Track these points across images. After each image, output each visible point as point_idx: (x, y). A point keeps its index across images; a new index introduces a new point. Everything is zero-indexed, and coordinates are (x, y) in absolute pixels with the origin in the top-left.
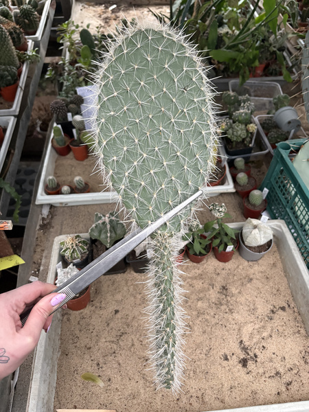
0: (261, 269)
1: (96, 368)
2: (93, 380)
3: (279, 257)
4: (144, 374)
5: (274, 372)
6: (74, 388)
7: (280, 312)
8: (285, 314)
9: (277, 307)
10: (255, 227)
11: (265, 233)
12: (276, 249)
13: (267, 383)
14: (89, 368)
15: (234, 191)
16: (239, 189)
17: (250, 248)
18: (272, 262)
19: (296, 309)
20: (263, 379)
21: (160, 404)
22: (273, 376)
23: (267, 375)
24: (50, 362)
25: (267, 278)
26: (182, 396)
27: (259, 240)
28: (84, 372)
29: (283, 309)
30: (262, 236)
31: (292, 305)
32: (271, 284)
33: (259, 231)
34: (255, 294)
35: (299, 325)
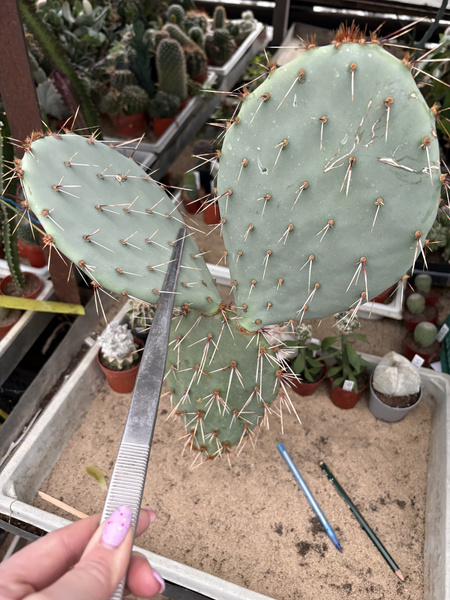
0: (391, 436)
1: (108, 466)
2: (97, 478)
3: (428, 431)
4: (161, 500)
5: (341, 582)
6: (71, 477)
7: (394, 507)
8: (400, 512)
9: (393, 499)
10: (394, 364)
12: (429, 417)
13: (323, 591)
14: (99, 464)
16: (408, 317)
18: (414, 434)
19: (421, 513)
20: (321, 583)
21: (162, 544)
22: (338, 587)
23: (329, 581)
24: (58, 433)
25: (396, 453)
26: (196, 549)
27: (394, 385)
28: (90, 465)
29: (401, 504)
30: (401, 381)
31: (417, 505)
32: (399, 464)
33: (399, 372)
34: (366, 466)
35: (416, 536)
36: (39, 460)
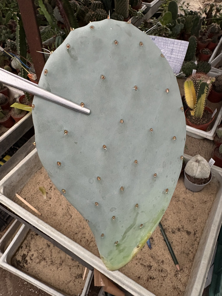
0: (192, 198)
1: (49, 188)
2: (43, 193)
4: (69, 208)
5: (147, 264)
6: (32, 190)
7: (184, 234)
8: (187, 236)
9: (185, 229)
10: (197, 161)
11: (202, 169)
13: (137, 266)
14: (45, 186)
15: (212, 139)
16: (217, 139)
17: (188, 176)
19: (198, 239)
20: (137, 262)
22: (145, 266)
23: (141, 262)
24: (29, 169)
25: (193, 207)
26: (80, 233)
28: (41, 186)
29: (188, 233)
31: (197, 235)
32: (193, 213)
34: (175, 211)
35: (192, 250)
36: (18, 179)
